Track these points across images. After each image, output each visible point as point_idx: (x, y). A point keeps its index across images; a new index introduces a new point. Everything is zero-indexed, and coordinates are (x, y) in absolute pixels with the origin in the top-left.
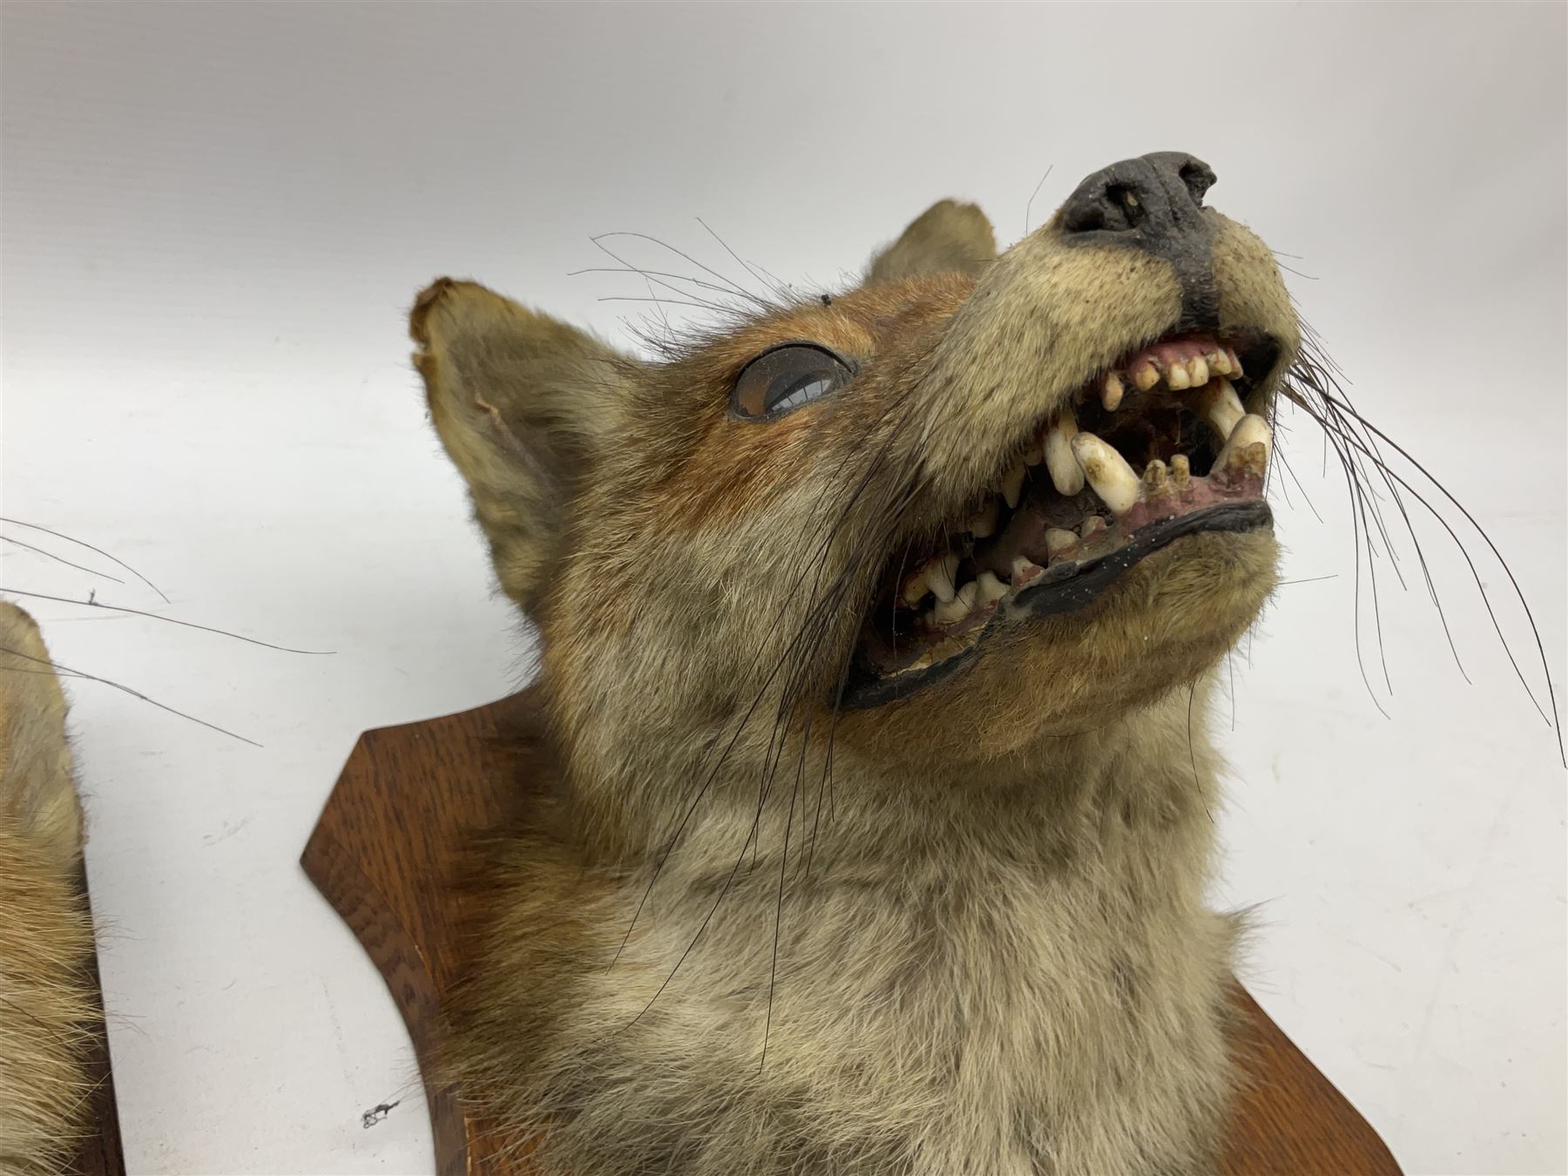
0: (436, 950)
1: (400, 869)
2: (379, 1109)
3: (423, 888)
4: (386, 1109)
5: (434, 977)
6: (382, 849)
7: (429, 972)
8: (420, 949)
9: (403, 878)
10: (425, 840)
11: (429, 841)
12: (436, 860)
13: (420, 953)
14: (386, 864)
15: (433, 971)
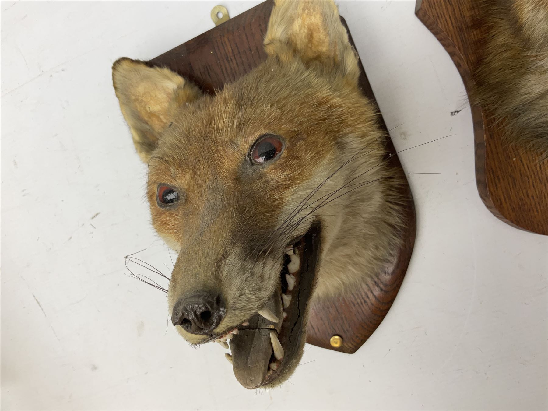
0: (467, 54)
1: (452, 23)
2: (456, 112)
3: (461, 30)
4: (458, 112)
5: (468, 65)
6: (445, 16)
7: (466, 63)
8: (462, 55)
9: (453, 27)
10: (459, 7)
11: (460, 7)
12: (464, 16)
13: (462, 57)
14: (446, 21)
15: (467, 63)
